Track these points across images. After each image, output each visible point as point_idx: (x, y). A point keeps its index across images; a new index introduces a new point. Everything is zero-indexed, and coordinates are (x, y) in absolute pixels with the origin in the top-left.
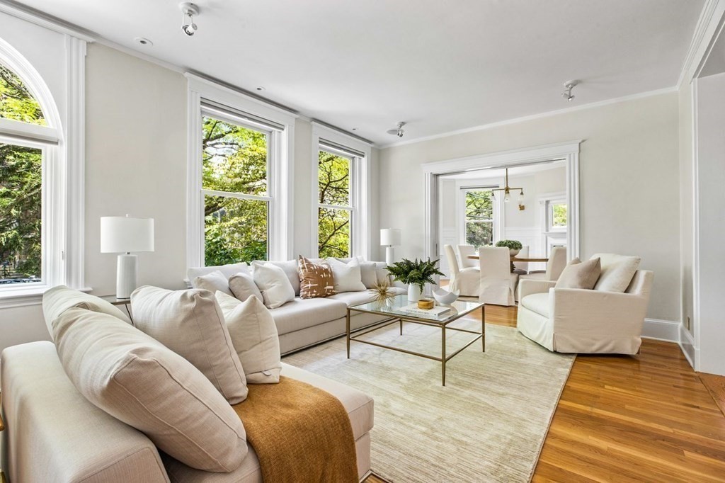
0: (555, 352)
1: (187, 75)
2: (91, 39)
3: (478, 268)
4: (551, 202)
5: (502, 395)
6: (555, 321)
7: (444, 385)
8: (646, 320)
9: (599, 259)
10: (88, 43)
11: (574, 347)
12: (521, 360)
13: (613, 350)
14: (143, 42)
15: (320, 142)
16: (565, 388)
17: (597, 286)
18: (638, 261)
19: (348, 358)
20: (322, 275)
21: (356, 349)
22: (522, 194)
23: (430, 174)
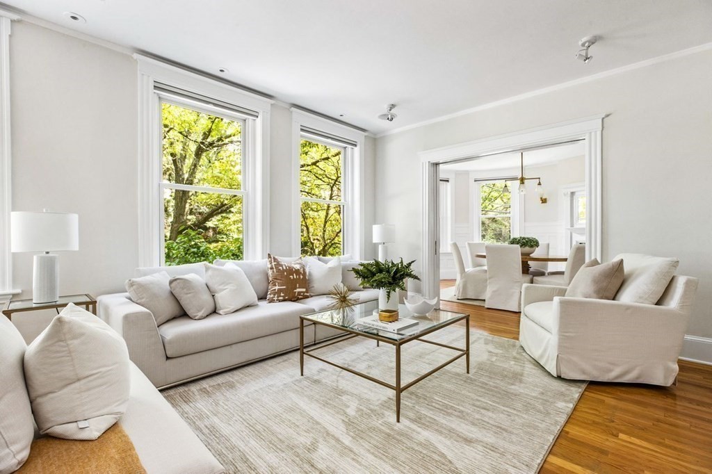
0: (559, 378)
1: (136, 56)
2: (16, 17)
3: (486, 268)
4: (577, 194)
5: (468, 441)
6: (559, 339)
7: (398, 421)
8: (688, 337)
9: (622, 261)
10: (12, 21)
11: (584, 372)
12: (513, 387)
13: (637, 378)
14: (74, 18)
15: (302, 130)
16: (562, 434)
17: (618, 295)
18: (675, 264)
19: (302, 375)
20: (292, 277)
21: (312, 366)
22: (539, 184)
23: (427, 164)
